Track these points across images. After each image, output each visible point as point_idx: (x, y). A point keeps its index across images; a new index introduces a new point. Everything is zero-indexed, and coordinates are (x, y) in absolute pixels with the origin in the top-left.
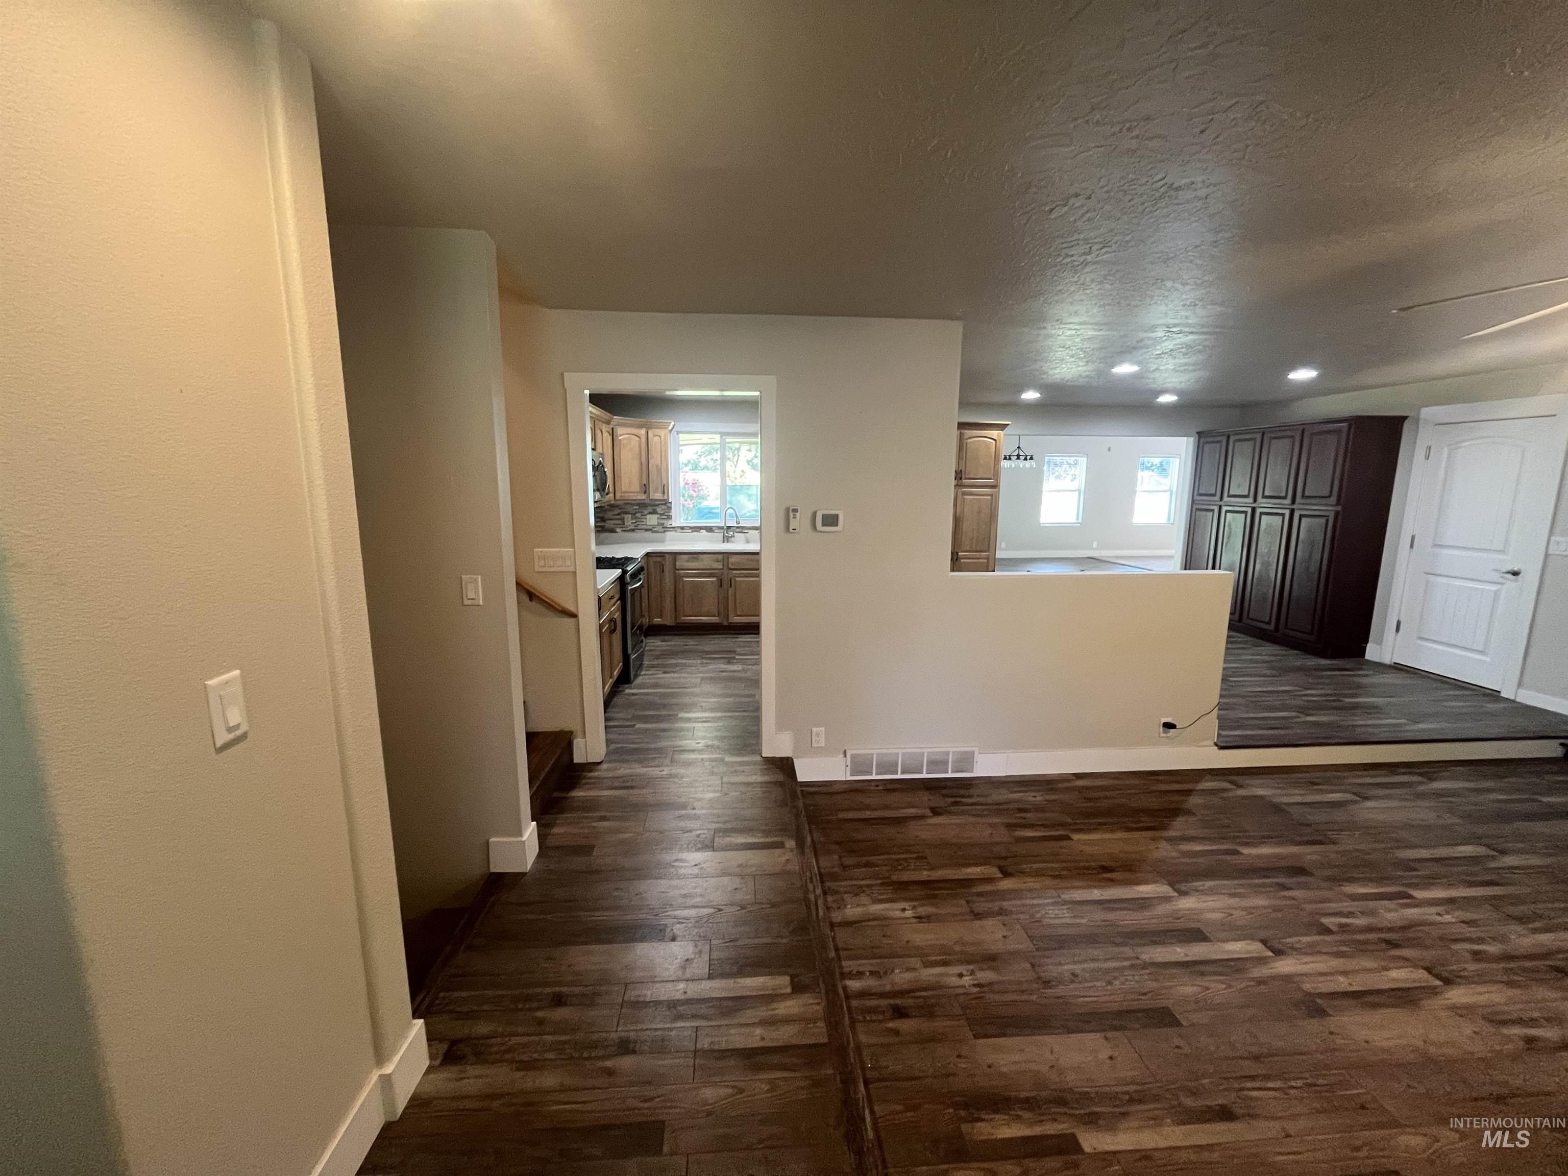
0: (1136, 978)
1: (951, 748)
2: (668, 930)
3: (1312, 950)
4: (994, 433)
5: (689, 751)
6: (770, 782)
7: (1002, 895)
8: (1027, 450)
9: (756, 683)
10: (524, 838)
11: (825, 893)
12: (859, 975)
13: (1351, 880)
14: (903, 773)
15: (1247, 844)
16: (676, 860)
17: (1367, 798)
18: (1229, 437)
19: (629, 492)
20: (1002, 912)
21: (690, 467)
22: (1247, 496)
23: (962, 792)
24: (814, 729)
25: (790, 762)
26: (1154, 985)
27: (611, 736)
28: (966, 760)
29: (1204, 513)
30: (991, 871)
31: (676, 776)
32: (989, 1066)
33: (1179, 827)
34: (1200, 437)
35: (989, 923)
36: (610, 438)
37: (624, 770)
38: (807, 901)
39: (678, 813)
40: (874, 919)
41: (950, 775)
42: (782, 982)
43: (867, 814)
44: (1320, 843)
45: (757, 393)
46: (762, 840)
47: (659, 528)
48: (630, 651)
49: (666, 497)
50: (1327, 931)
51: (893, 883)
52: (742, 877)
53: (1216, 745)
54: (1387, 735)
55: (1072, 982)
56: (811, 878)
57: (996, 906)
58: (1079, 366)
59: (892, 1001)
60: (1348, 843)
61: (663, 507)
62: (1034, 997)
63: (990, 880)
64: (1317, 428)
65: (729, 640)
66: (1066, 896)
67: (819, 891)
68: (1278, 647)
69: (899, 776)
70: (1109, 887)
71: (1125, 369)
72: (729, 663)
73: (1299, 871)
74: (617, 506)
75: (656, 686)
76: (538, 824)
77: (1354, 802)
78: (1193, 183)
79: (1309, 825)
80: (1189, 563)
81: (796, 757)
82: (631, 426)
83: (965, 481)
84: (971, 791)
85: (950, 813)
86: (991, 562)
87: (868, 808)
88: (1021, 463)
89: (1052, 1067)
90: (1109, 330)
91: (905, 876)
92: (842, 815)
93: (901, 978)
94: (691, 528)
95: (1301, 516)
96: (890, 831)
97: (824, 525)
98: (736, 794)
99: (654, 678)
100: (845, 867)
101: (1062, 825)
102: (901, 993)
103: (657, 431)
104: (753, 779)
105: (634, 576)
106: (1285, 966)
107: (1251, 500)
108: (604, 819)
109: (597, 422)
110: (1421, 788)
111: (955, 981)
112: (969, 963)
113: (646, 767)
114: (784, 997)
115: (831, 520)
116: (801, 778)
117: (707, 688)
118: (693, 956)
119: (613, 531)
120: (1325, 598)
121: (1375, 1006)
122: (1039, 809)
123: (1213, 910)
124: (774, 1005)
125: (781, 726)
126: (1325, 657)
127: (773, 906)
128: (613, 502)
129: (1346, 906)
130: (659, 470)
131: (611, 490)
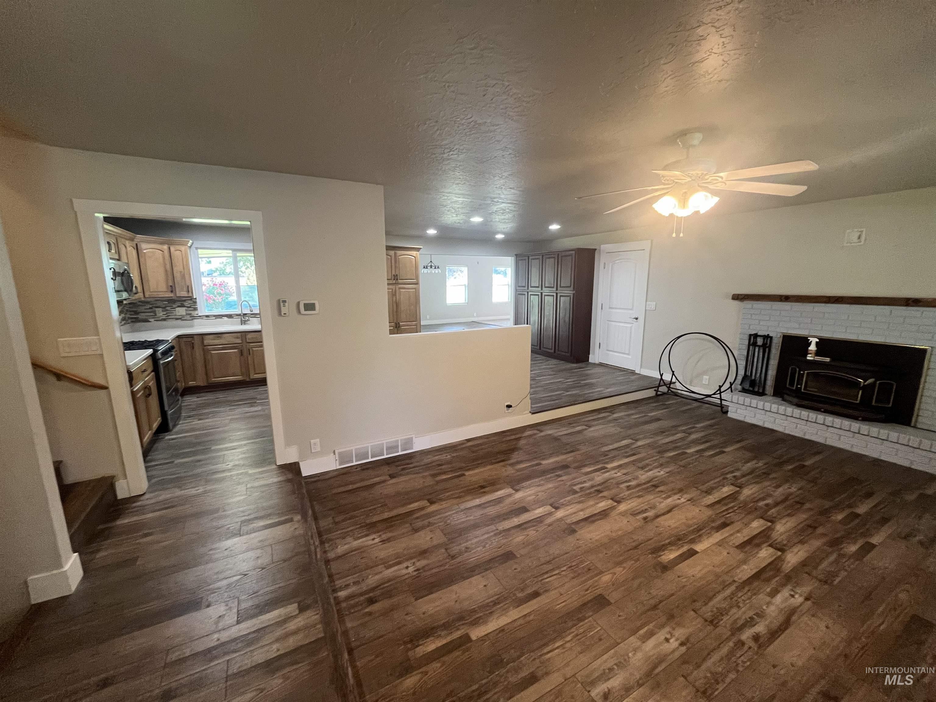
0: (496, 540)
1: (399, 437)
2: (204, 600)
3: (570, 503)
4: (414, 253)
5: (219, 472)
6: (283, 481)
7: (429, 515)
8: (436, 263)
9: (268, 417)
10: (66, 567)
11: (322, 543)
12: (347, 586)
13: (585, 466)
14: (372, 458)
15: (543, 459)
16: (211, 550)
17: (590, 427)
18: (529, 257)
19: (156, 292)
20: (430, 524)
21: (218, 273)
22: (538, 287)
23: (408, 461)
24: (312, 441)
25: (297, 466)
26: (505, 541)
27: (151, 473)
28: (408, 442)
29: (521, 296)
30: (425, 503)
31: (210, 491)
32: (424, 614)
33: (516, 457)
34: (516, 257)
35: (422, 533)
36: (134, 252)
37: (165, 495)
38: (309, 551)
39: (211, 517)
40: (355, 550)
41: (400, 453)
42: (292, 608)
43: (350, 487)
44: (572, 451)
45: (249, 223)
46: (277, 520)
47: (188, 317)
48: (166, 408)
49: (190, 295)
50: (575, 492)
51: (367, 525)
52: (262, 548)
53: (530, 412)
54: (596, 396)
55: (466, 552)
56: (312, 536)
57: (426, 522)
58: (453, 217)
59: (367, 596)
60: (584, 449)
61: (189, 302)
62: (447, 567)
63: (423, 508)
64: (563, 254)
65: (251, 391)
66: (463, 506)
67: (317, 543)
68: (556, 360)
69: (370, 460)
70: (484, 496)
71: (477, 219)
72: (252, 406)
73: (565, 467)
74: (148, 303)
75: (193, 430)
76: (80, 555)
77: (586, 429)
78: (486, 122)
79: (568, 444)
80: (517, 322)
81: (301, 461)
82: (154, 242)
83: (400, 281)
84: (413, 460)
85: (401, 475)
86: (418, 328)
87: (352, 483)
88: (433, 271)
89: (456, 601)
90: (463, 198)
91: (375, 519)
92: (335, 491)
93: (372, 580)
94: (214, 316)
95: (560, 296)
96: (365, 494)
97: (305, 310)
98: (257, 494)
99: (191, 425)
100: (336, 523)
101: (461, 469)
102: (373, 589)
103: (178, 247)
104: (271, 481)
105: (166, 353)
106: (560, 514)
107: (540, 289)
108: (146, 535)
109: (119, 239)
110: (610, 418)
111: (404, 572)
112: (411, 558)
113: (184, 490)
114: (295, 617)
115: (310, 307)
116: (304, 474)
117: (234, 425)
118: (224, 613)
119: (146, 321)
120: (572, 335)
121: (593, 522)
122: (449, 462)
123: (530, 496)
124: (287, 625)
125: (288, 444)
126: (573, 363)
127: (285, 561)
128: (143, 299)
129: (584, 478)
130: (183, 277)
131: (140, 289)
